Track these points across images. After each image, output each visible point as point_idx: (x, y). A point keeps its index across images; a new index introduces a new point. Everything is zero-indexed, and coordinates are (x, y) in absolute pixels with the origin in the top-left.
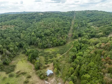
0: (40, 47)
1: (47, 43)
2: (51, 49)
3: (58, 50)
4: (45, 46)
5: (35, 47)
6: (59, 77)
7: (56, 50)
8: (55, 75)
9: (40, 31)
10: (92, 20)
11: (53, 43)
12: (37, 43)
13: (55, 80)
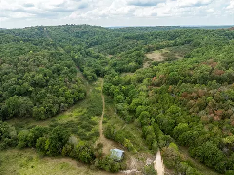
0: (43, 117)
1: (54, 103)
2: (67, 113)
3: (85, 110)
4: (54, 110)
5: (24, 122)
6: (136, 153)
7: (79, 112)
8: (127, 153)
9: (13, 79)
10: (91, 44)
11: (66, 99)
12: (27, 110)
13: (136, 160)
